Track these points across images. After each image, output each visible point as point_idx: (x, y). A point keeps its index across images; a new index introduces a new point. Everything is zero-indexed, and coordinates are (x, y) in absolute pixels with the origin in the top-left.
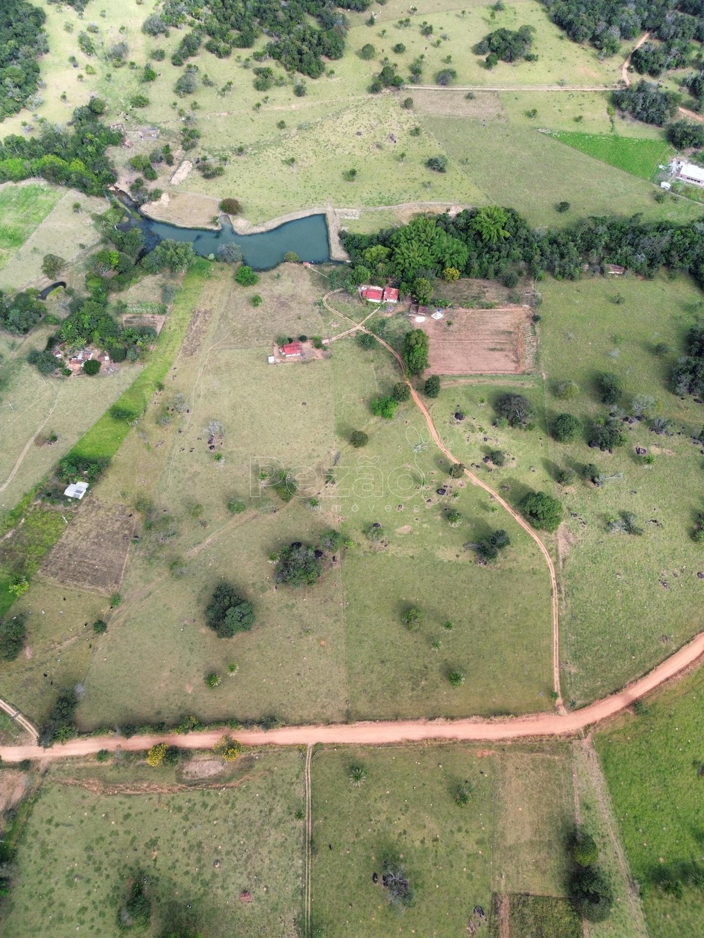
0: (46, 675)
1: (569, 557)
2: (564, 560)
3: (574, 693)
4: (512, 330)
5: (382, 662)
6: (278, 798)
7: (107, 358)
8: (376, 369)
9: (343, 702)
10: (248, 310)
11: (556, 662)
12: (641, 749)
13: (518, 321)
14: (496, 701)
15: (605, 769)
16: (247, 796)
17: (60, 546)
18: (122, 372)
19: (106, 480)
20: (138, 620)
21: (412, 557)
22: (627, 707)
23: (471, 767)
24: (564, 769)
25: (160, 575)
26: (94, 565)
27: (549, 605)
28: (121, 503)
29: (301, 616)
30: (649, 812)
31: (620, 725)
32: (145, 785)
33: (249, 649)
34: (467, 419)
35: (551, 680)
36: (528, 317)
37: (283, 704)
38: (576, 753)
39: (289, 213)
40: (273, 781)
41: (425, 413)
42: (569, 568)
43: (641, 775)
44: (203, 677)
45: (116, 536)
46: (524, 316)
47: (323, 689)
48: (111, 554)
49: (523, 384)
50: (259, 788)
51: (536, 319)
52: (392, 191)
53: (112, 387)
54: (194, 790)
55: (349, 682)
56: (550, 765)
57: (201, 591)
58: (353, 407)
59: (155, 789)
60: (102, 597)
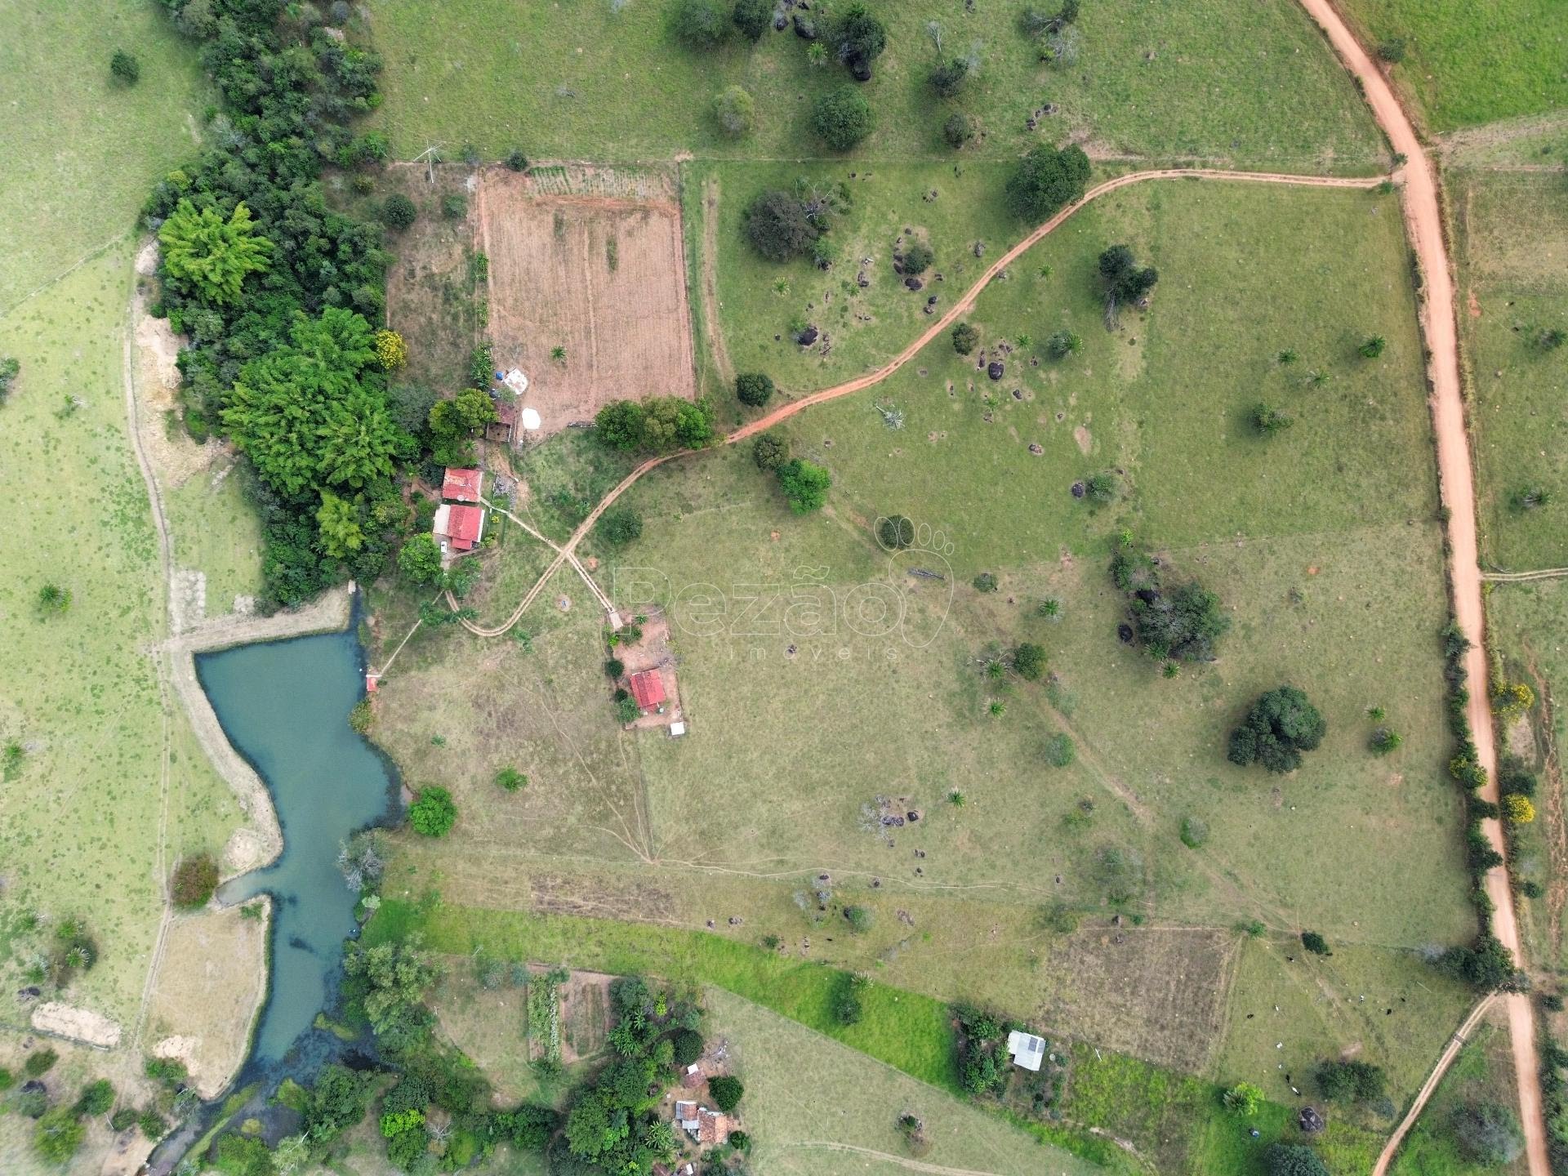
0: (1389, 1012)
1: (1120, 143)
2: (1127, 151)
3: (1367, 155)
4: (550, 219)
5: (1340, 469)
6: (1561, 618)
7: (693, 1069)
8: (688, 509)
9: (1411, 530)
10: (526, 797)
11: (1316, 182)
12: (1445, 60)
13: (520, 205)
14: (1392, 283)
15: (1480, 120)
16: (1560, 663)
17: (1145, 1049)
18: (726, 1030)
19: (996, 1002)
20: (1281, 884)
21: (1141, 424)
22: (1381, 73)
23: (1495, 326)
24: (1486, 184)
25: (1191, 865)
26: (1179, 981)
27: (1215, 184)
28: (1044, 962)
29: (1265, 612)
30: (1539, 60)
31: (1411, 89)
32: (1550, 818)
33: (1326, 691)
34: (814, 319)
35: (1349, 192)
36: (506, 182)
37: (1418, 627)
38: (1461, 163)
39: (197, 742)
40: (1536, 628)
41: (800, 405)
42: (1142, 145)
43: (1484, 64)
44: (1373, 760)
45: (1116, 957)
46: (502, 190)
47: (1391, 563)
48: (1155, 957)
49: (711, 203)
50: (1547, 648)
51: (517, 164)
52: (96, 495)
53: (766, 1041)
54: (1554, 744)
55: (1378, 523)
56: (1482, 205)
57: (1219, 788)
58: (795, 552)
59: (1556, 803)
60: (1242, 955)
